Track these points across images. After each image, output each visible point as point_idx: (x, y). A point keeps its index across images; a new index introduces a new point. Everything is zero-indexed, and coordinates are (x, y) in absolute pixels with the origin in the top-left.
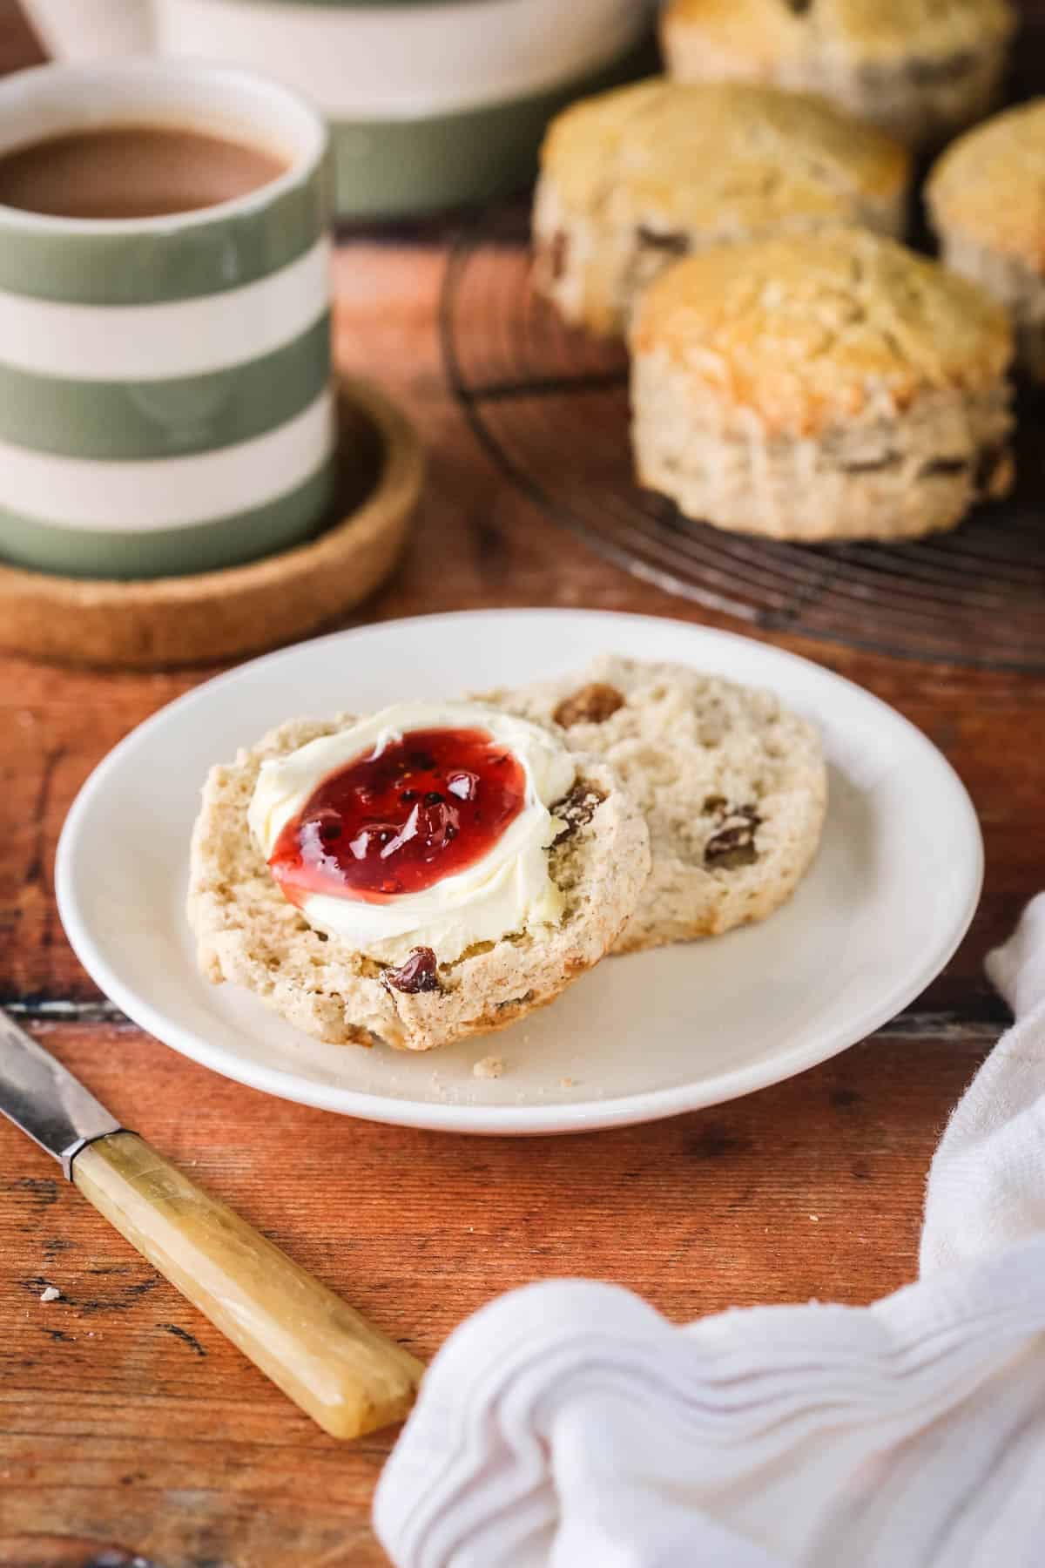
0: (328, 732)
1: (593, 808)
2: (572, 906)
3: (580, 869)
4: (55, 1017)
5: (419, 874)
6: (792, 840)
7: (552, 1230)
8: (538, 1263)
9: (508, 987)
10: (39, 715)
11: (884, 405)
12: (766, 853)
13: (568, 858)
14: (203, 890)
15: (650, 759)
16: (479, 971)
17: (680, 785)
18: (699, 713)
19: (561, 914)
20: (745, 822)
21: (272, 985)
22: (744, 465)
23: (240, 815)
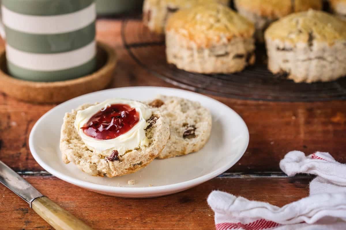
1: (156, 120)
2: (151, 142)
3: (153, 134)
4: (29, 175)
5: (115, 135)
6: (204, 132)
7: (147, 218)
8: (143, 225)
9: (136, 160)
10: (26, 113)
11: (225, 40)
12: (198, 135)
13: (150, 132)
14: (63, 141)
15: (170, 115)
16: (129, 156)
17: (177, 120)
18: (182, 105)
19: (148, 144)
20: (193, 128)
21: (79, 162)
22: (192, 56)
23: (72, 124)
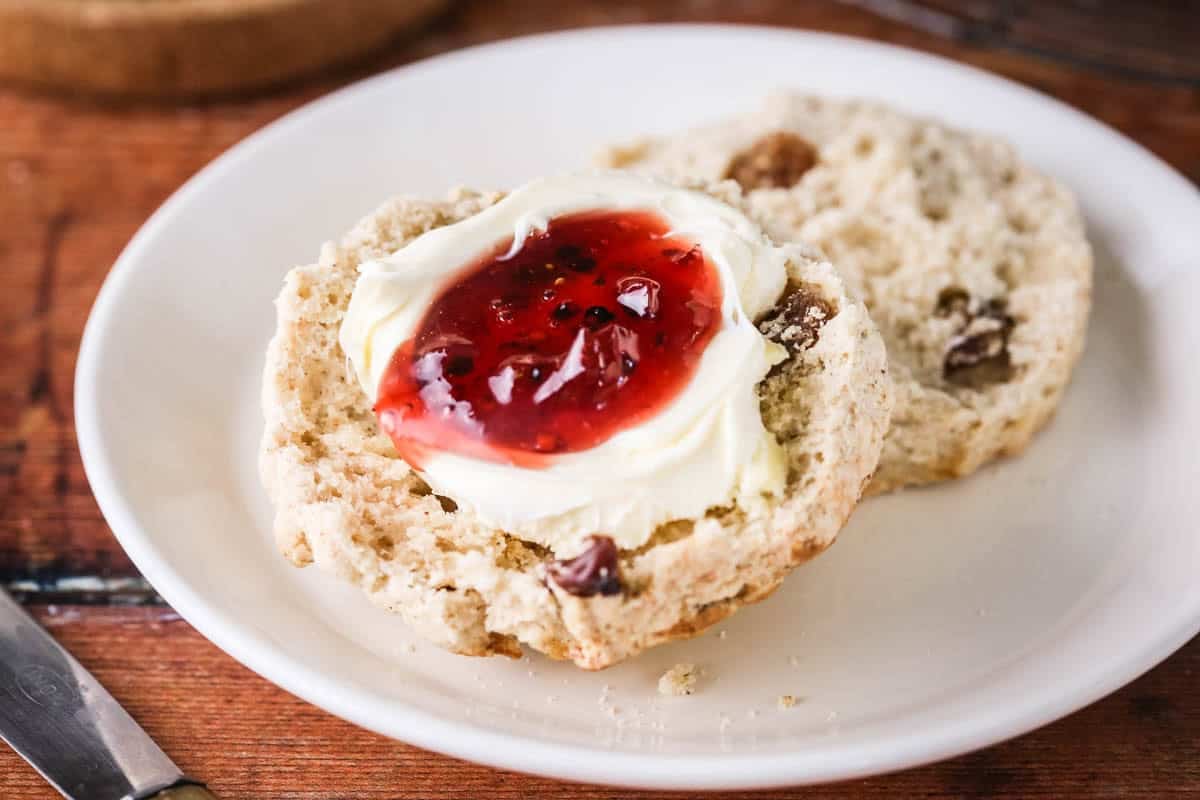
0: (442, 220)
1: (818, 327)
2: (796, 466)
3: (804, 413)
4: (76, 599)
5: (586, 425)
6: (1059, 348)
9: (717, 584)
10: (36, 166)
12: (1025, 367)
13: (785, 397)
14: (283, 444)
15: (860, 238)
16: (677, 564)
17: (905, 272)
18: (919, 172)
19: (783, 479)
20: (995, 325)
21: (385, 578)
23: (329, 335)
